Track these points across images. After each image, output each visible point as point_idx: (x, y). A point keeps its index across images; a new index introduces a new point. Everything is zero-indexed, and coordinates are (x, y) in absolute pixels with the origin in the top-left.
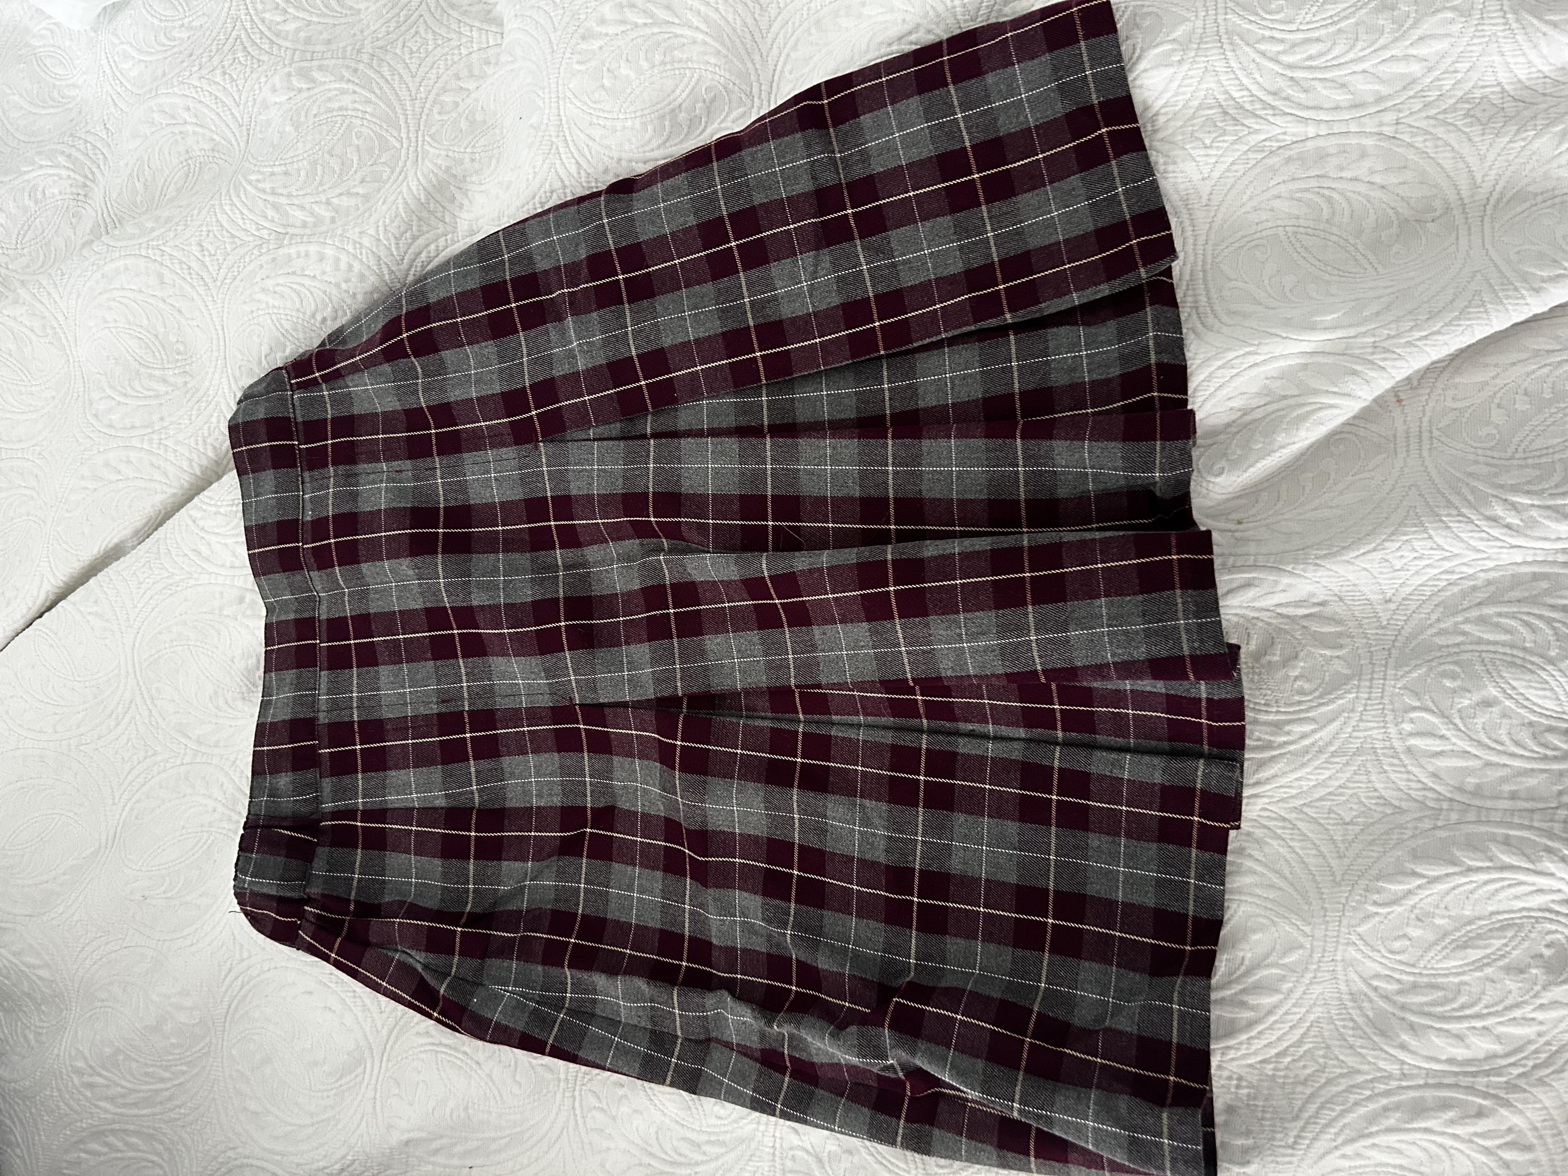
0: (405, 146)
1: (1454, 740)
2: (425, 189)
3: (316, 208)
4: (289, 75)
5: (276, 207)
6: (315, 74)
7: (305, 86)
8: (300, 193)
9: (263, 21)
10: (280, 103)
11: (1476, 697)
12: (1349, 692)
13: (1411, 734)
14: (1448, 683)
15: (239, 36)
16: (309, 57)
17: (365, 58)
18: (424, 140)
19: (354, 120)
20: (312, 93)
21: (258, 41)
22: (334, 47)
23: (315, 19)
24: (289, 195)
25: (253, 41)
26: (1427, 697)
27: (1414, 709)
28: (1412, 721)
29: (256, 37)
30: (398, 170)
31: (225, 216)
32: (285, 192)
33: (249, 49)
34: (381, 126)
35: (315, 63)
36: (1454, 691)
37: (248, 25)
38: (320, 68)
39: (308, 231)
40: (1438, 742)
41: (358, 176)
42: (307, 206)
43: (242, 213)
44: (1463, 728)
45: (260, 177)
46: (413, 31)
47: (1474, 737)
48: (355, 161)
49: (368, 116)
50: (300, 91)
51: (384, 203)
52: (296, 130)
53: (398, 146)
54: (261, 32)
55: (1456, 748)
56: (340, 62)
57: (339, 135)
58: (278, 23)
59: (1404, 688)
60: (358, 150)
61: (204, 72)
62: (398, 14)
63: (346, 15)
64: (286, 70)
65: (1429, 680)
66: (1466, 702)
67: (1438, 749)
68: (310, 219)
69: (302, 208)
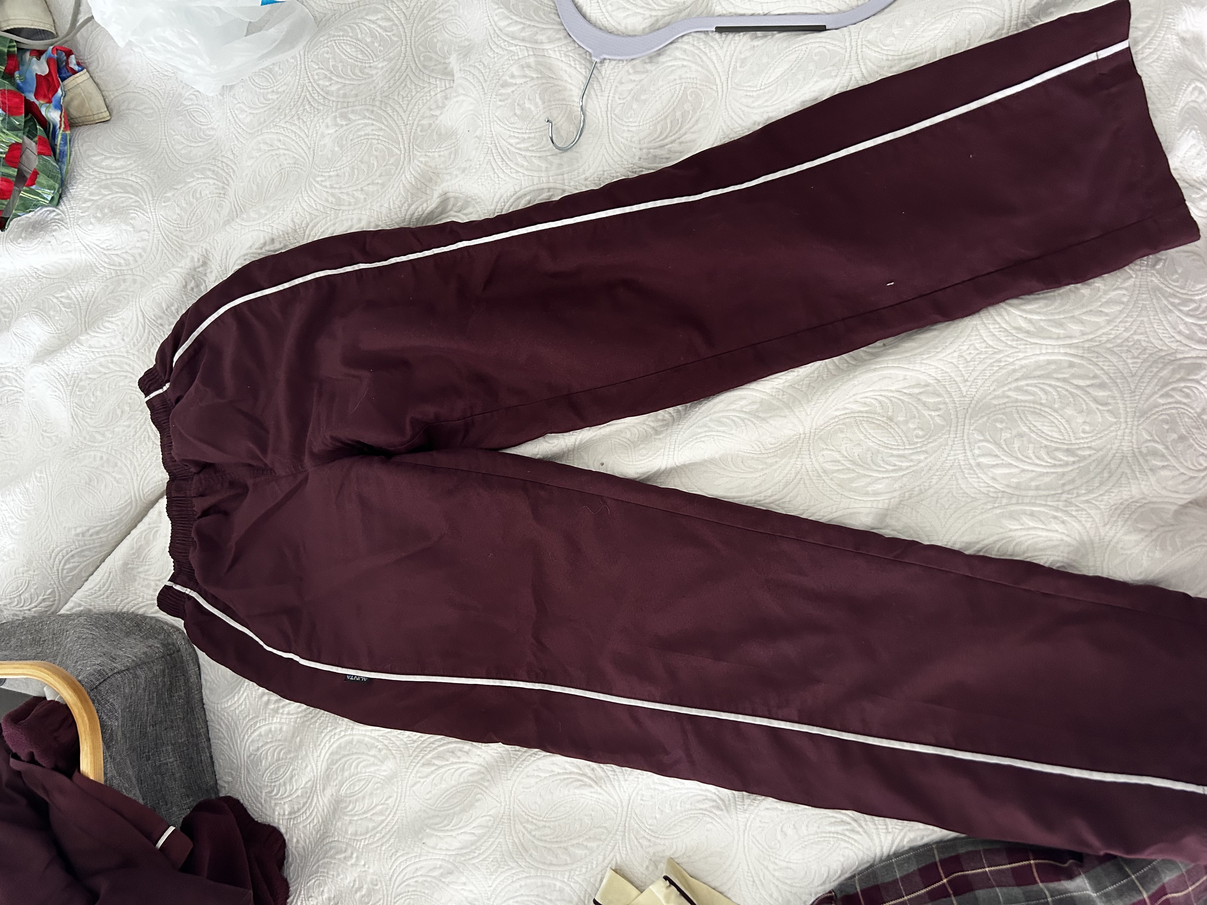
0: (403, 152)
1: (1003, 457)
2: (414, 177)
3: (355, 193)
4: (335, 117)
5: (333, 195)
6: (351, 116)
7: (344, 123)
8: (346, 186)
9: (318, 85)
10: (331, 134)
11: (1014, 432)
12: (944, 434)
13: (979, 456)
14: (999, 425)
15: (305, 96)
16: (346, 105)
17: (377, 103)
18: (413, 148)
19: (373, 141)
20: (349, 127)
21: (317, 98)
22: (359, 98)
23: (347, 82)
24: (340, 188)
25: (313, 98)
26: (987, 434)
27: (980, 441)
28: (979, 448)
29: (316, 96)
30: (400, 167)
31: (305, 203)
32: (338, 186)
33: (312, 103)
34: (388, 143)
35: (350, 109)
36: (1001, 429)
37: (310, 89)
38: (353, 112)
39: (352, 208)
40: (994, 459)
41: (378, 173)
42: (351, 193)
43: (315, 201)
44: (1008, 450)
45: (323, 179)
46: (403, 85)
47: (1014, 455)
48: (376, 164)
49: (381, 138)
50: (342, 126)
51: (393, 187)
52: (341, 149)
53: (399, 153)
54: (318, 93)
55: (1004, 462)
56: (363, 107)
57: (366, 150)
58: (327, 86)
59: (975, 429)
60: (377, 158)
61: (288, 118)
62: (395, 75)
63: (365, 78)
64: (334, 114)
65: (988, 424)
66: (1009, 435)
67: (994, 463)
68: (352, 200)
69: (348, 194)
